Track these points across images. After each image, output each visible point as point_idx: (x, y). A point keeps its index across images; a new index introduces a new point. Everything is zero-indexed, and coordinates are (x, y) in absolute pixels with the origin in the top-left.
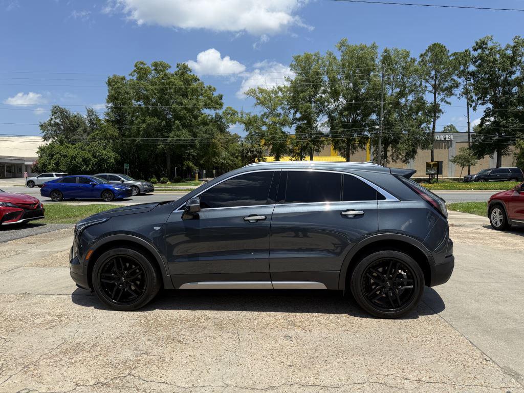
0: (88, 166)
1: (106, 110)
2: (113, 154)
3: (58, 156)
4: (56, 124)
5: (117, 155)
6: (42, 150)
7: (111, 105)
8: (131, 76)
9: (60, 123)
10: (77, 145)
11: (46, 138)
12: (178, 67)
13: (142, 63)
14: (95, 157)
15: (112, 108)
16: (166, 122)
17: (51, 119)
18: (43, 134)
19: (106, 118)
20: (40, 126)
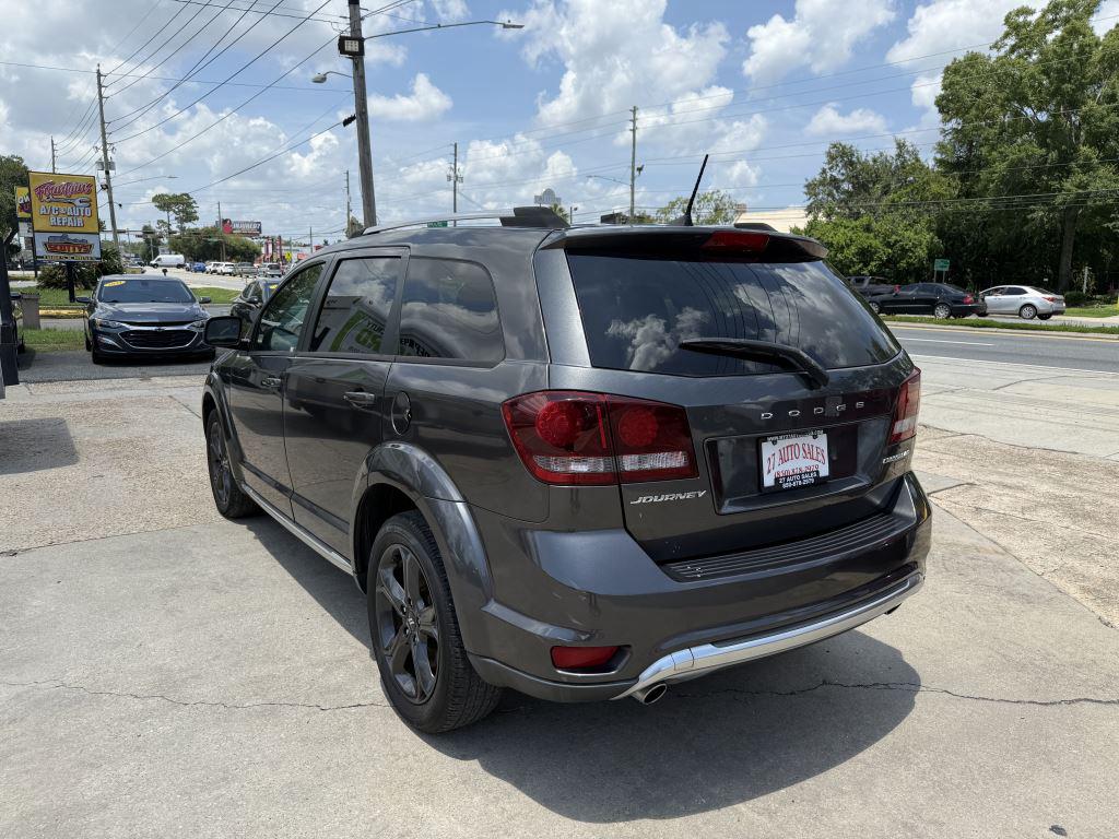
0: (867, 264)
1: (940, 138)
2: (927, 237)
4: (835, 182)
5: (936, 240)
7: (954, 124)
8: (995, 50)
9: (841, 177)
10: (857, 223)
11: (810, 210)
13: (1020, 12)
14: (889, 245)
15: (956, 131)
16: (1061, 152)
17: (824, 171)
18: (809, 203)
19: (939, 156)
20: (808, 186)
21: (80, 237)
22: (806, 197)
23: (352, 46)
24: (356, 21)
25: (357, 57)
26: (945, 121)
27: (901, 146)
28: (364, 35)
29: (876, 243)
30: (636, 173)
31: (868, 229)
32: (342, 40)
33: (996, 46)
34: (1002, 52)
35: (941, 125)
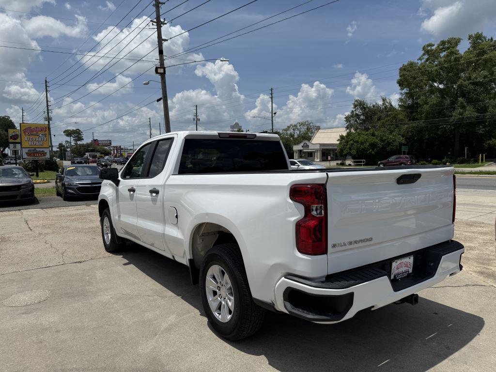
0: (373, 150)
1: (400, 96)
3: (351, 142)
4: (357, 115)
6: (342, 137)
7: (405, 90)
8: (420, 61)
9: (360, 114)
10: (368, 132)
11: (347, 128)
12: (469, 39)
13: (429, 45)
15: (406, 93)
17: (353, 111)
18: (347, 125)
19: (400, 104)
20: (345, 118)
21: (41, 150)
22: (345, 122)
23: (161, 71)
24: (162, 61)
25: (163, 75)
26: (402, 89)
27: (384, 100)
28: (165, 66)
29: (377, 141)
30: (274, 115)
31: (373, 135)
32: (157, 69)
33: (420, 59)
34: (423, 61)
35: (400, 91)
